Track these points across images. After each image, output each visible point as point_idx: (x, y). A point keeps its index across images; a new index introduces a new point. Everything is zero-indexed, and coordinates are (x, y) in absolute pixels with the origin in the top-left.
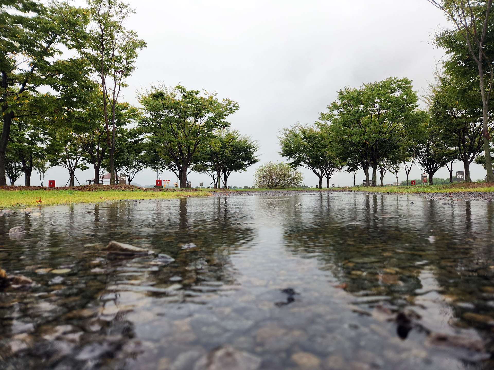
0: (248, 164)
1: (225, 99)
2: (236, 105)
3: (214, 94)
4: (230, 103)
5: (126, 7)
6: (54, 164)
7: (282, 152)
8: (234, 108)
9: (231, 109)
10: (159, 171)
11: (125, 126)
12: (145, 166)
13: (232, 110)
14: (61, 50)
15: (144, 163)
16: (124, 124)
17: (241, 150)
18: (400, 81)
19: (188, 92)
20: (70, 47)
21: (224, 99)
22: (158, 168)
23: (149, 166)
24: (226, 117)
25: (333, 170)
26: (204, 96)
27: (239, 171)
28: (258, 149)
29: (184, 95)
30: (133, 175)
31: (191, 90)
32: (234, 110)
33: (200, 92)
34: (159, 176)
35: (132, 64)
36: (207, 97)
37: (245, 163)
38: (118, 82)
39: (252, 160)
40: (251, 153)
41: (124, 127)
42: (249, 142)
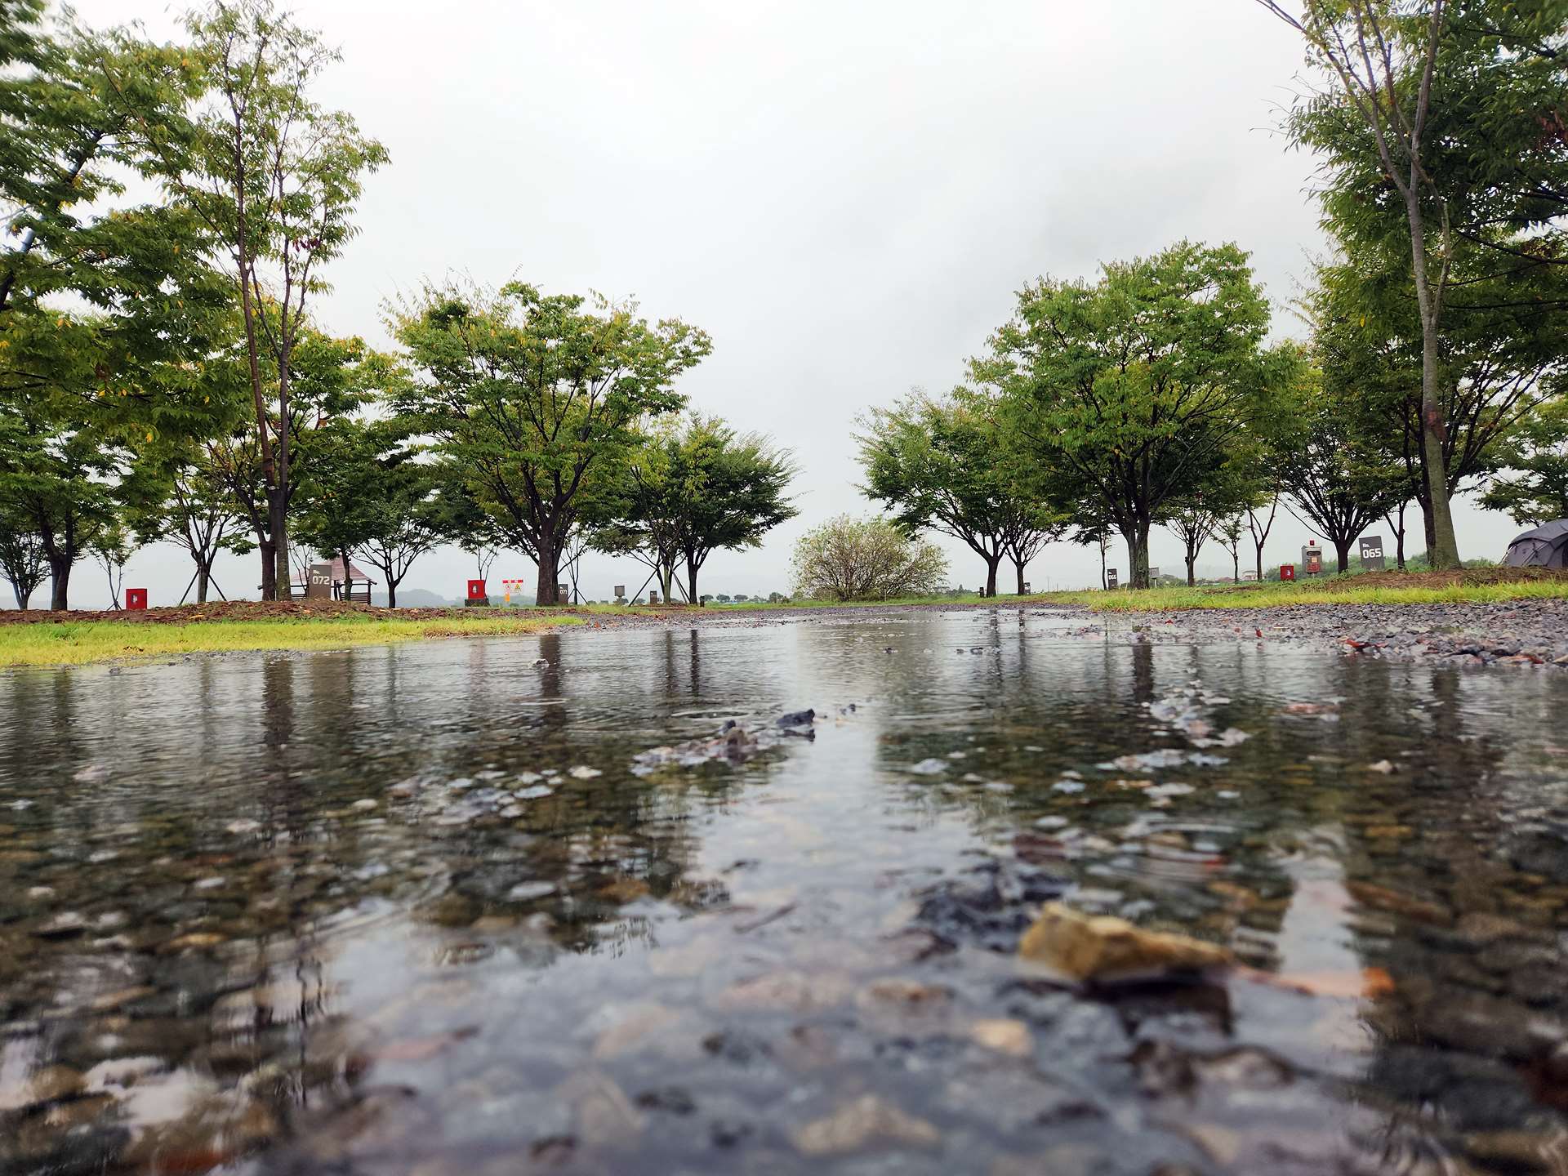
0: (763, 524)
1: (666, 321)
2: (702, 339)
3: (629, 304)
4: (682, 332)
5: (311, 40)
6: (148, 537)
7: (869, 486)
8: (695, 349)
9: (686, 353)
10: (484, 551)
11: (356, 412)
12: (440, 536)
13: (688, 355)
14: (118, 181)
15: (436, 529)
16: (350, 405)
17: (737, 479)
18: (1214, 254)
19: (544, 301)
20: (147, 170)
21: (661, 321)
22: (480, 544)
23: (454, 537)
24: (673, 378)
25: (1036, 538)
26: (597, 314)
27: (738, 546)
28: (792, 475)
29: (532, 310)
30: (403, 567)
31: (555, 294)
32: (697, 354)
33: (583, 300)
34: (485, 567)
35: (346, 217)
36: (606, 316)
37: (754, 522)
38: (297, 277)
39: (777, 511)
40: (772, 489)
41: (353, 417)
42: (763, 455)
